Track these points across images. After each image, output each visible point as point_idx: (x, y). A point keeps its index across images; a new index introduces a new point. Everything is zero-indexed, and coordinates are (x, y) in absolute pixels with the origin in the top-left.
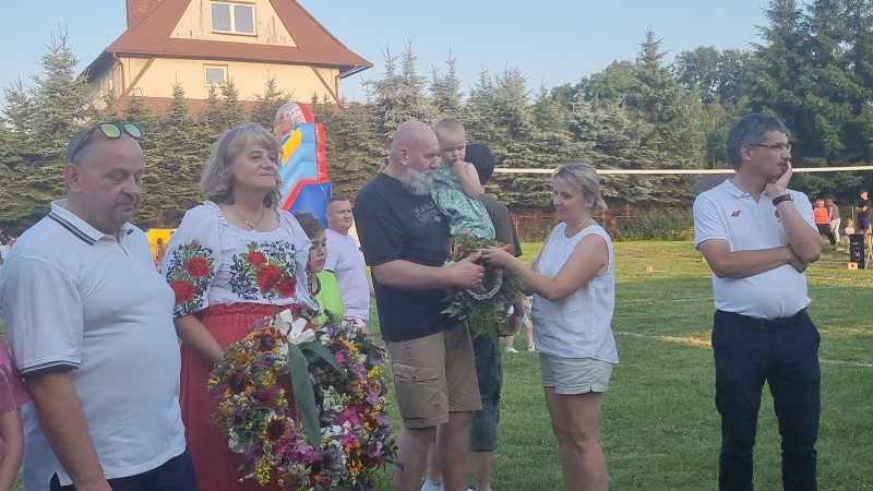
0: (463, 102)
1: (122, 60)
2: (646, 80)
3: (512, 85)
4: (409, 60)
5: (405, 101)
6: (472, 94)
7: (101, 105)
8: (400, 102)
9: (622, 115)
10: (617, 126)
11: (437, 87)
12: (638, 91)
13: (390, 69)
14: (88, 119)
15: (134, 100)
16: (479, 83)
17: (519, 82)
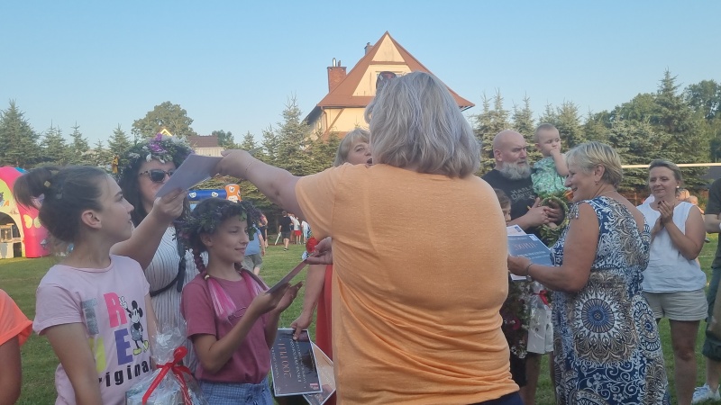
0: (535, 125)
1: (326, 111)
2: (665, 104)
3: (568, 113)
4: (498, 100)
5: (496, 126)
6: (541, 120)
7: (315, 138)
8: (493, 127)
9: (648, 128)
10: (644, 136)
11: (517, 116)
12: (660, 112)
13: (486, 107)
14: (307, 146)
15: (333, 134)
16: (546, 112)
17: (573, 110)
